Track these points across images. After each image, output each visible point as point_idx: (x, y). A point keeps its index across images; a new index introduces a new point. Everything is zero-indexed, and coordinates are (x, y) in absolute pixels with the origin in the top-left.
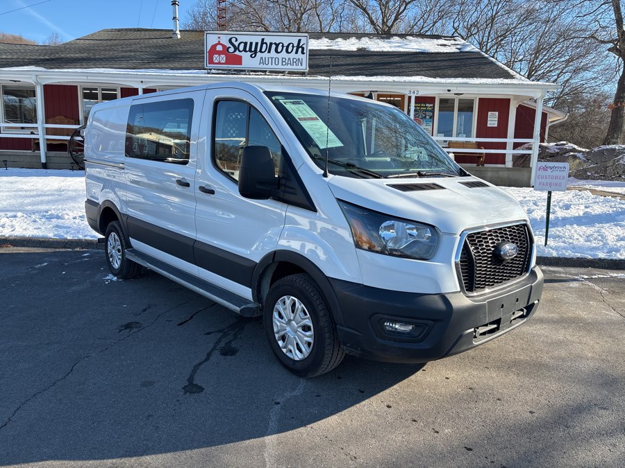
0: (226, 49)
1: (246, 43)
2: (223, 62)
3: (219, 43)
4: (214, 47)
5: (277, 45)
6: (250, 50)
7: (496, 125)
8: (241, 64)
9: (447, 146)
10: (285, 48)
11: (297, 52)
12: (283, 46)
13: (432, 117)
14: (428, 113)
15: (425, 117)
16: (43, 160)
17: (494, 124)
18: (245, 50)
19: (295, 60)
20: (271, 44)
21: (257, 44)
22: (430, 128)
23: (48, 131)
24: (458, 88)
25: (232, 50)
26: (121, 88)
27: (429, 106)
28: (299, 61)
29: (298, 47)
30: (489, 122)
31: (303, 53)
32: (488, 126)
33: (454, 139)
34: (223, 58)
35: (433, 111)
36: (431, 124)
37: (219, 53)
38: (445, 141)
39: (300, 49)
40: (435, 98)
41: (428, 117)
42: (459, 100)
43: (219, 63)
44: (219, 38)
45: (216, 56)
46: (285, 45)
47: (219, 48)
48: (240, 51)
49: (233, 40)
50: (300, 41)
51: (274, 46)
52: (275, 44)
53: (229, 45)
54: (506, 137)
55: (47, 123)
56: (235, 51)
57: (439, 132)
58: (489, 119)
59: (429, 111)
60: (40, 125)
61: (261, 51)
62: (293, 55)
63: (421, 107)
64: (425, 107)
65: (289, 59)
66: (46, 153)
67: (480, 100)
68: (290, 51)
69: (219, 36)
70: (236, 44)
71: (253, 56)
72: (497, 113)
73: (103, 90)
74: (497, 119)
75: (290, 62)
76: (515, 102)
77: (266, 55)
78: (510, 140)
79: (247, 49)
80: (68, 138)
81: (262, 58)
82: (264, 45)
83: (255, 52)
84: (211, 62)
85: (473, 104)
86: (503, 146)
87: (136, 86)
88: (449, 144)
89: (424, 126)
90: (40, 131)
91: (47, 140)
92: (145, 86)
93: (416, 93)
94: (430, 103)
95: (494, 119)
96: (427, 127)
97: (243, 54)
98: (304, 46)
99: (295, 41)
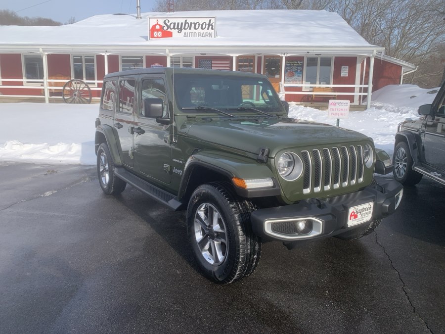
1: (175, 24)
2: (160, 36)
3: (157, 24)
4: (154, 26)
5: (195, 24)
6: (178, 28)
7: (347, 76)
8: (172, 37)
9: (312, 90)
11: (208, 29)
12: (199, 25)
13: (302, 71)
14: (299, 68)
15: (297, 71)
16: (47, 102)
17: (346, 75)
18: (174, 28)
21: (182, 24)
22: (301, 78)
23: (50, 84)
25: (165, 28)
26: (97, 56)
27: (300, 63)
28: (210, 34)
29: (209, 25)
30: (342, 74)
31: (212, 29)
32: (342, 76)
33: (317, 85)
34: (160, 33)
35: (302, 66)
36: (301, 75)
37: (158, 30)
38: (311, 87)
39: (211, 27)
40: (304, 57)
41: (299, 71)
42: (321, 58)
43: (158, 37)
44: (157, 20)
45: (156, 32)
46: (201, 24)
47: (158, 27)
48: (171, 29)
49: (167, 22)
50: (210, 20)
51: (193, 25)
52: (194, 23)
53: (164, 25)
55: (49, 79)
56: (168, 29)
57: (307, 81)
58: (342, 71)
59: (299, 66)
60: (46, 80)
61: (185, 29)
62: (206, 31)
63: (294, 64)
64: (297, 64)
65: (203, 33)
66: (49, 97)
67: (335, 57)
68: (204, 27)
70: (169, 24)
71: (180, 32)
72: (348, 67)
73: (85, 57)
74: (348, 71)
75: (204, 35)
76: (361, 59)
77: (188, 31)
78: (357, 86)
79: (176, 27)
80: (61, 88)
81: (185, 33)
82: (187, 25)
83: (181, 29)
84: (153, 36)
85: (331, 61)
86: (352, 90)
87: (103, 54)
88: (314, 89)
89: (296, 77)
90: (45, 84)
91: (50, 90)
92: (108, 54)
93: (286, 55)
94: (300, 61)
95: (346, 71)
96: (299, 77)
97: (173, 31)
98: (213, 24)
99: (207, 21)
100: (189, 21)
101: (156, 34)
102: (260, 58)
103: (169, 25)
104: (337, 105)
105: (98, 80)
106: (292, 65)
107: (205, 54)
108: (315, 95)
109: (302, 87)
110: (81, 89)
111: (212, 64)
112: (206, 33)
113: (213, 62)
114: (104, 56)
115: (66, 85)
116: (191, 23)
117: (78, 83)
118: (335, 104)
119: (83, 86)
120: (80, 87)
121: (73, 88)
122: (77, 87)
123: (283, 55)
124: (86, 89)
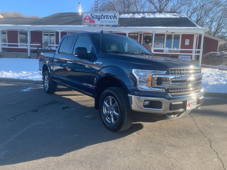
1: (96, 16)
2: (88, 22)
3: (87, 16)
4: (86, 17)
5: (107, 16)
6: (98, 18)
7: (188, 44)
8: (95, 23)
10: (110, 17)
12: (109, 16)
13: (164, 41)
14: (162, 40)
15: (161, 41)
16: (29, 56)
18: (96, 18)
19: (113, 21)
22: (163, 45)
23: (31, 46)
24: (171, 30)
25: (91, 18)
26: (56, 32)
28: (115, 22)
29: (114, 16)
30: (186, 43)
31: (116, 19)
33: (172, 49)
35: (164, 39)
36: (163, 44)
38: (168, 50)
39: (115, 17)
40: (165, 34)
41: (162, 41)
42: (174, 35)
43: (87, 23)
44: (87, 14)
46: (110, 16)
49: (92, 15)
50: (115, 14)
51: (106, 17)
52: (106, 16)
53: (91, 16)
54: (192, 49)
57: (166, 47)
58: (186, 42)
60: (29, 44)
61: (101, 18)
62: (112, 19)
63: (159, 37)
64: (161, 38)
66: (30, 54)
67: (182, 35)
68: (111, 18)
72: (189, 40)
73: (50, 33)
74: (189, 42)
75: (111, 22)
76: (196, 35)
77: (103, 20)
78: (194, 50)
79: (97, 18)
80: (37, 48)
81: (102, 21)
82: (103, 16)
83: (100, 19)
85: (179, 36)
86: (191, 52)
87: (58, 31)
88: (170, 51)
89: (160, 45)
90: (28, 46)
91: (31, 49)
92: (61, 31)
93: (155, 32)
94: (163, 36)
95: (188, 42)
96: (162, 45)
97: (95, 19)
98: (117, 16)
99: (113, 14)
100: (104, 14)
101: (86, 21)
102: (141, 35)
103: (93, 16)
105: (56, 44)
106: (158, 38)
107: (112, 32)
108: (171, 54)
109: (163, 50)
110: (46, 49)
115: (39, 47)
116: (105, 16)
117: (45, 46)
118: (182, 58)
119: (48, 48)
120: (46, 48)
121: (42, 49)
122: (44, 48)
123: (153, 33)
124: (49, 49)
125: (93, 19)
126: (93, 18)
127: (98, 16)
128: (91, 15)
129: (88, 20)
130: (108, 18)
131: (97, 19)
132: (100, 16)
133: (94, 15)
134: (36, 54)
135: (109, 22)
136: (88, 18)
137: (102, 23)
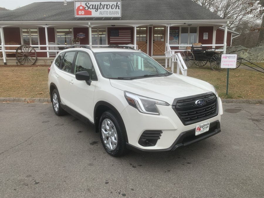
0: (84, 8)
2: (83, 14)
3: (81, 6)
4: (79, 7)
5: (107, 6)
6: (95, 8)
7: (207, 39)
8: (91, 15)
9: (186, 49)
10: (111, 7)
11: (116, 9)
12: (110, 6)
13: (178, 36)
14: (176, 34)
16: (5, 61)
18: (93, 8)
19: (115, 12)
20: (104, 5)
22: (178, 41)
23: (7, 48)
24: (189, 22)
25: (87, 8)
26: (39, 28)
28: (117, 13)
29: (117, 6)
30: (204, 37)
31: (119, 9)
32: (204, 39)
34: (83, 12)
35: (178, 33)
36: (178, 39)
37: (81, 10)
38: (185, 47)
39: (118, 7)
40: (179, 27)
41: (176, 36)
42: (190, 27)
43: (81, 15)
44: (81, 3)
45: (80, 11)
46: (111, 5)
47: (81, 8)
50: (117, 3)
51: (106, 6)
52: (106, 5)
53: (86, 6)
54: (212, 44)
55: (5, 45)
56: (88, 9)
59: (177, 33)
60: (3, 45)
61: (100, 9)
62: (114, 10)
63: (173, 31)
64: (175, 31)
65: (113, 12)
66: (6, 58)
67: (199, 27)
68: (113, 8)
69: (81, 2)
71: (96, 11)
72: (207, 33)
73: (31, 29)
74: (208, 36)
75: (113, 13)
76: (215, 28)
77: (102, 10)
78: (214, 45)
79: (94, 8)
80: (15, 51)
81: (100, 12)
82: (101, 6)
83: (97, 9)
84: (78, 14)
87: (44, 26)
89: (175, 40)
90: (3, 48)
91: (6, 52)
92: (48, 26)
93: (170, 25)
94: (177, 30)
95: (206, 36)
96: (176, 41)
97: (92, 10)
98: (119, 6)
99: (115, 3)
100: (103, 3)
101: (80, 12)
102: (150, 28)
104: (227, 58)
105: (40, 45)
107: (114, 26)
109: (178, 46)
110: (29, 51)
111: (119, 32)
112: (115, 11)
113: (119, 31)
114: (44, 28)
115: (17, 49)
117: (27, 47)
118: (226, 57)
119: (31, 49)
120: (28, 50)
121: (23, 51)
122: (26, 50)
123: (168, 26)
124: (33, 51)
125: (89, 10)
126: (89, 8)
127: (95, 5)
128: (86, 4)
129: (83, 11)
130: (108, 8)
131: (95, 10)
132: (98, 5)
133: (90, 5)
134: (15, 58)
135: (110, 14)
136: (82, 8)
137: (100, 15)
